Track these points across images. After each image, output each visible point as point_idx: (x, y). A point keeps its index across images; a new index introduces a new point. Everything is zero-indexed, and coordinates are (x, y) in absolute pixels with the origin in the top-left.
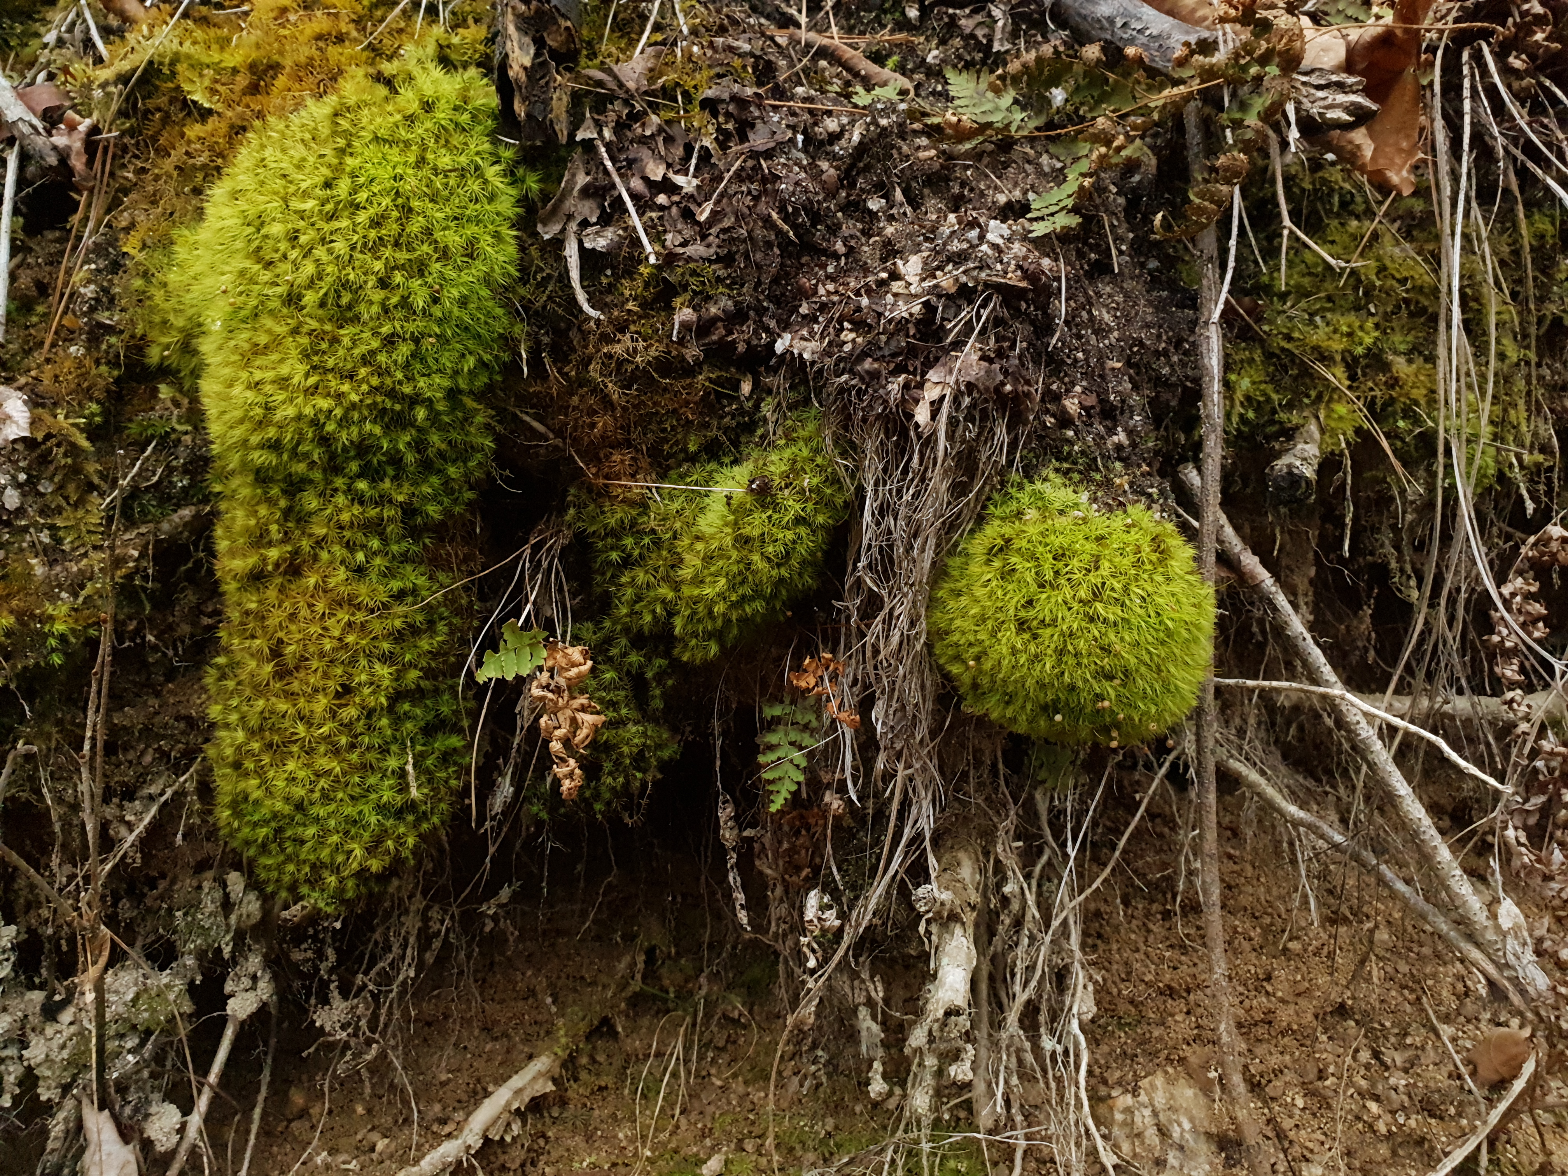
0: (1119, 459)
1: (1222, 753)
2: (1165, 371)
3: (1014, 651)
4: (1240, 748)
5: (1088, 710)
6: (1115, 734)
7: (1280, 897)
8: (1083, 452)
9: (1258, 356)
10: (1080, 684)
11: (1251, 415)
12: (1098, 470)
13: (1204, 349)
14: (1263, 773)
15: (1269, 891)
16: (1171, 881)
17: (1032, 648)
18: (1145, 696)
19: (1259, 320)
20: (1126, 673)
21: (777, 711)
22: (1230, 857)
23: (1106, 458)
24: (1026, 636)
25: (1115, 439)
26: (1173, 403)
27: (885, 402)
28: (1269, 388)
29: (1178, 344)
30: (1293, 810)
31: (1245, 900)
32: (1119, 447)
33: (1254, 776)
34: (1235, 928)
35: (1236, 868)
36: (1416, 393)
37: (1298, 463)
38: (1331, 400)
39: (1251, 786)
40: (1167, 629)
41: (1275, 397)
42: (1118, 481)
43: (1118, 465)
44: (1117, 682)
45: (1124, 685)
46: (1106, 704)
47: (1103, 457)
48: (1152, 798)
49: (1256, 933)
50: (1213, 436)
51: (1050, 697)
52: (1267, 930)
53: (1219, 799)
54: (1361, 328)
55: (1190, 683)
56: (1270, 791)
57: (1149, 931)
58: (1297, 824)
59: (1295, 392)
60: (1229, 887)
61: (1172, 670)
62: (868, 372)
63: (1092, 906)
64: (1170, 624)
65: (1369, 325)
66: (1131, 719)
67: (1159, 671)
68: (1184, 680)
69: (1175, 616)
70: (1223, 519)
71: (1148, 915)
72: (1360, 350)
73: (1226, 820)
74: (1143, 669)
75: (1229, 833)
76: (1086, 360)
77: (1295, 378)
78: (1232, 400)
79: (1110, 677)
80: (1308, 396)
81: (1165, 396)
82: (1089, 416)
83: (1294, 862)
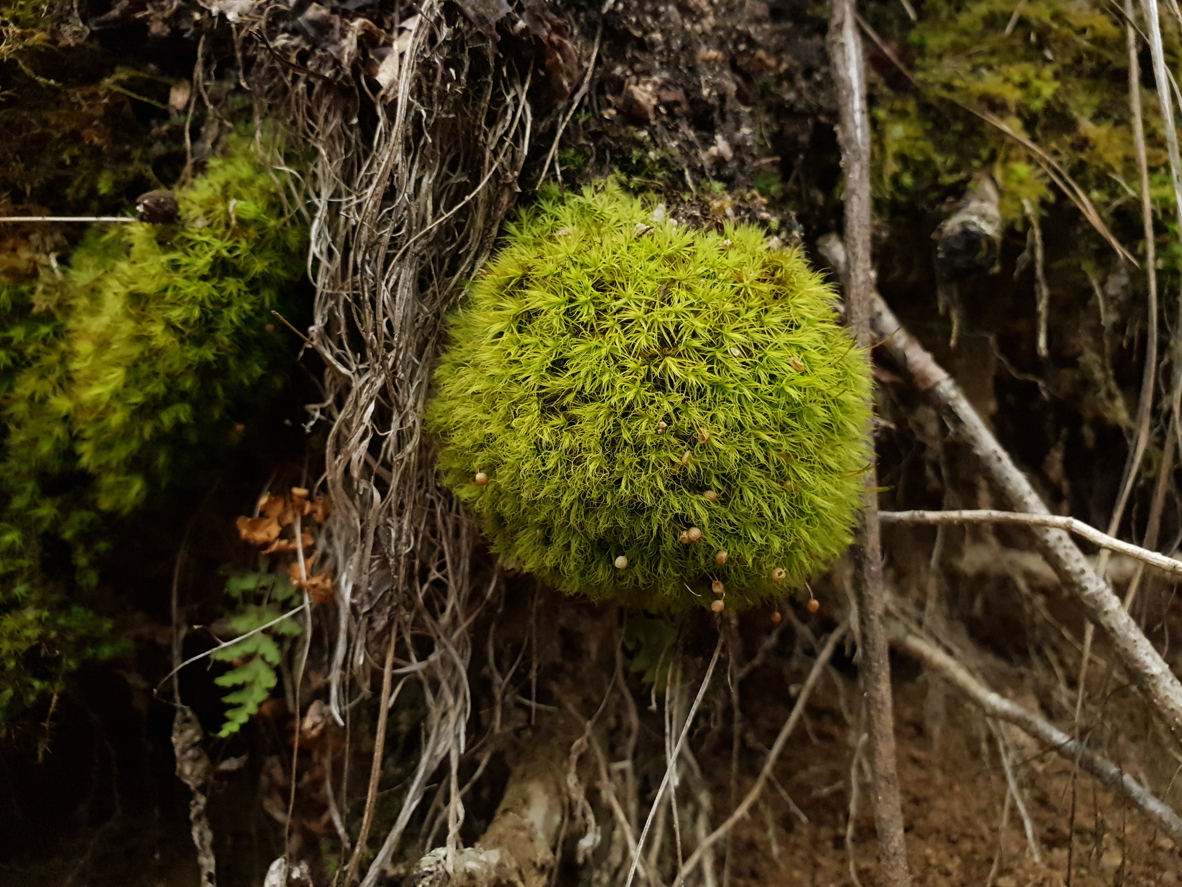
0: (718, 178)
1: (897, 629)
2: (790, 96)
3: (538, 447)
4: (920, 623)
5: (668, 545)
6: (718, 588)
7: (982, 812)
8: (663, 163)
9: (911, 106)
10: (648, 499)
11: (907, 180)
12: (686, 188)
13: (838, 59)
14: (949, 652)
15: (966, 804)
16: (842, 796)
17: (566, 441)
18: (761, 522)
19: (912, 67)
20: (726, 479)
21: (250, 583)
22: (915, 761)
23: (699, 172)
24: (559, 421)
25: (713, 150)
26: (804, 138)
27: (337, 63)
28: (927, 145)
29: (808, 73)
30: (993, 699)
31: (937, 819)
32: (719, 162)
33: (939, 657)
34: (927, 859)
35: (923, 774)
36: (1109, 157)
37: (975, 219)
38: (1007, 160)
39: (937, 669)
40: (791, 402)
41: (938, 159)
42: (716, 204)
43: (717, 186)
44: (711, 495)
45: (724, 500)
46: (695, 532)
47: (694, 170)
48: (813, 690)
49: (953, 865)
50: (857, 167)
51: (603, 525)
52: (968, 860)
53: (896, 688)
54: (1038, 76)
55: (838, 501)
56: (962, 676)
57: (817, 866)
58: (996, 715)
59: (960, 153)
60: (916, 801)
61: (805, 474)
62: (313, 23)
63: (745, 834)
64: (794, 393)
65: (1048, 72)
66: (741, 560)
67: (782, 478)
68: (825, 494)
69: (802, 381)
70: (880, 305)
71: (815, 842)
72: (1037, 105)
73: (908, 713)
74: (753, 473)
75: (911, 730)
76: (667, 42)
77: (962, 136)
78: (883, 149)
79: (700, 488)
80: (978, 157)
81: (791, 129)
82: (671, 114)
83: (998, 767)
